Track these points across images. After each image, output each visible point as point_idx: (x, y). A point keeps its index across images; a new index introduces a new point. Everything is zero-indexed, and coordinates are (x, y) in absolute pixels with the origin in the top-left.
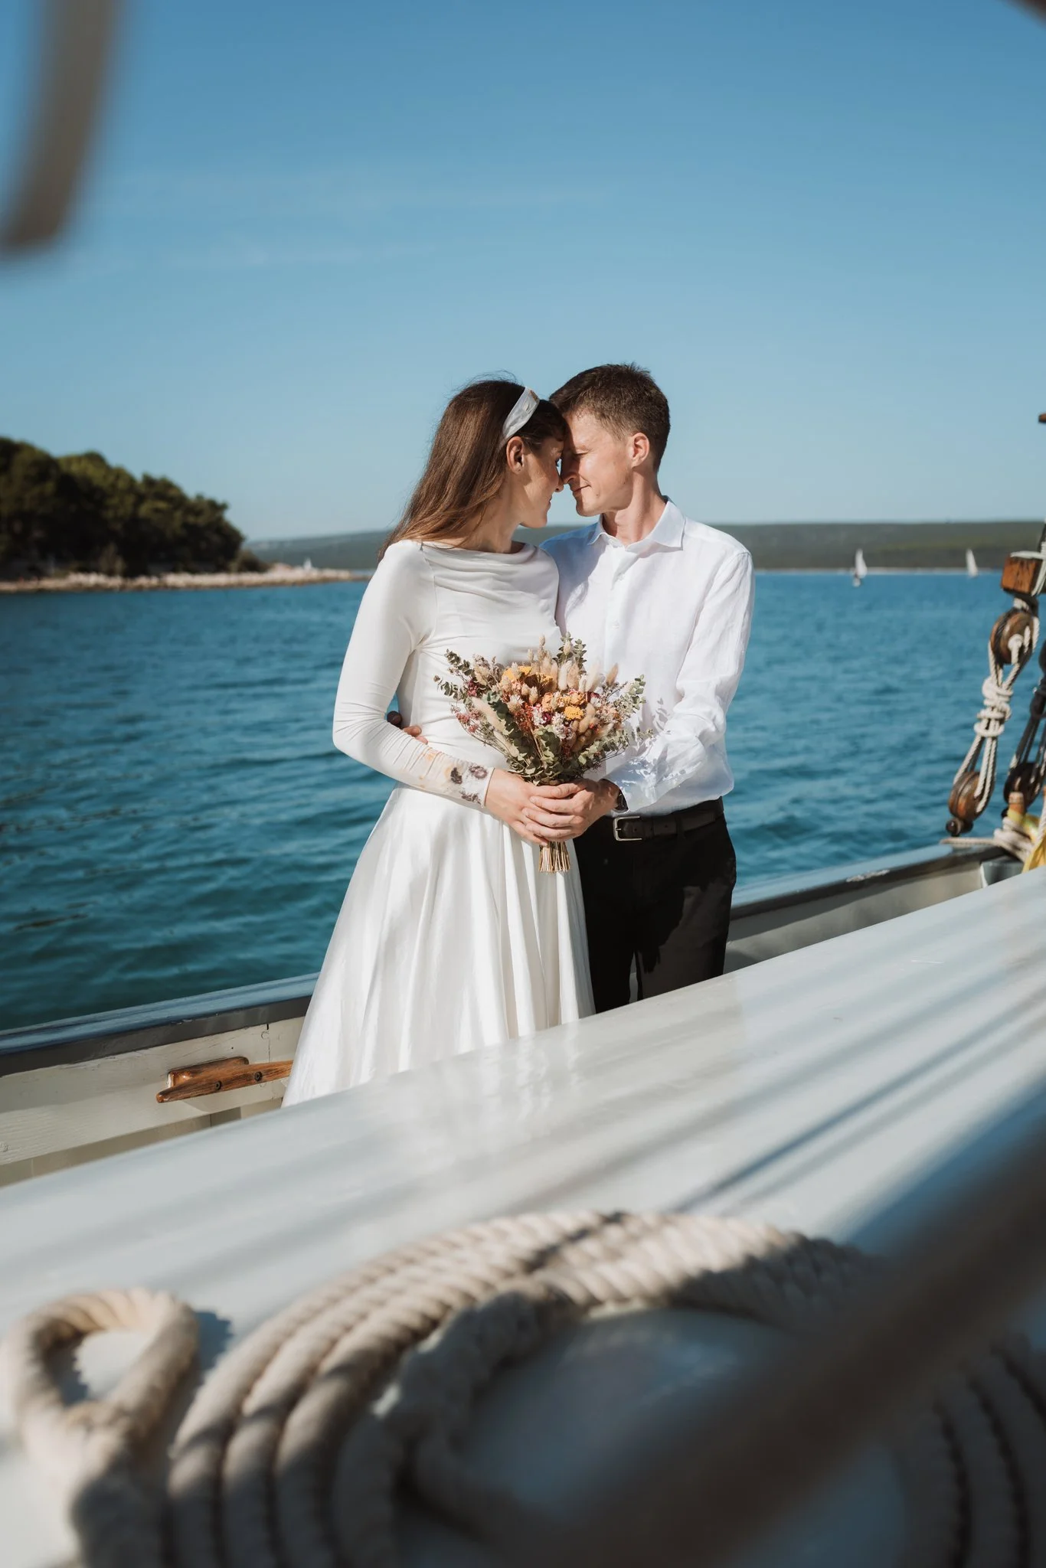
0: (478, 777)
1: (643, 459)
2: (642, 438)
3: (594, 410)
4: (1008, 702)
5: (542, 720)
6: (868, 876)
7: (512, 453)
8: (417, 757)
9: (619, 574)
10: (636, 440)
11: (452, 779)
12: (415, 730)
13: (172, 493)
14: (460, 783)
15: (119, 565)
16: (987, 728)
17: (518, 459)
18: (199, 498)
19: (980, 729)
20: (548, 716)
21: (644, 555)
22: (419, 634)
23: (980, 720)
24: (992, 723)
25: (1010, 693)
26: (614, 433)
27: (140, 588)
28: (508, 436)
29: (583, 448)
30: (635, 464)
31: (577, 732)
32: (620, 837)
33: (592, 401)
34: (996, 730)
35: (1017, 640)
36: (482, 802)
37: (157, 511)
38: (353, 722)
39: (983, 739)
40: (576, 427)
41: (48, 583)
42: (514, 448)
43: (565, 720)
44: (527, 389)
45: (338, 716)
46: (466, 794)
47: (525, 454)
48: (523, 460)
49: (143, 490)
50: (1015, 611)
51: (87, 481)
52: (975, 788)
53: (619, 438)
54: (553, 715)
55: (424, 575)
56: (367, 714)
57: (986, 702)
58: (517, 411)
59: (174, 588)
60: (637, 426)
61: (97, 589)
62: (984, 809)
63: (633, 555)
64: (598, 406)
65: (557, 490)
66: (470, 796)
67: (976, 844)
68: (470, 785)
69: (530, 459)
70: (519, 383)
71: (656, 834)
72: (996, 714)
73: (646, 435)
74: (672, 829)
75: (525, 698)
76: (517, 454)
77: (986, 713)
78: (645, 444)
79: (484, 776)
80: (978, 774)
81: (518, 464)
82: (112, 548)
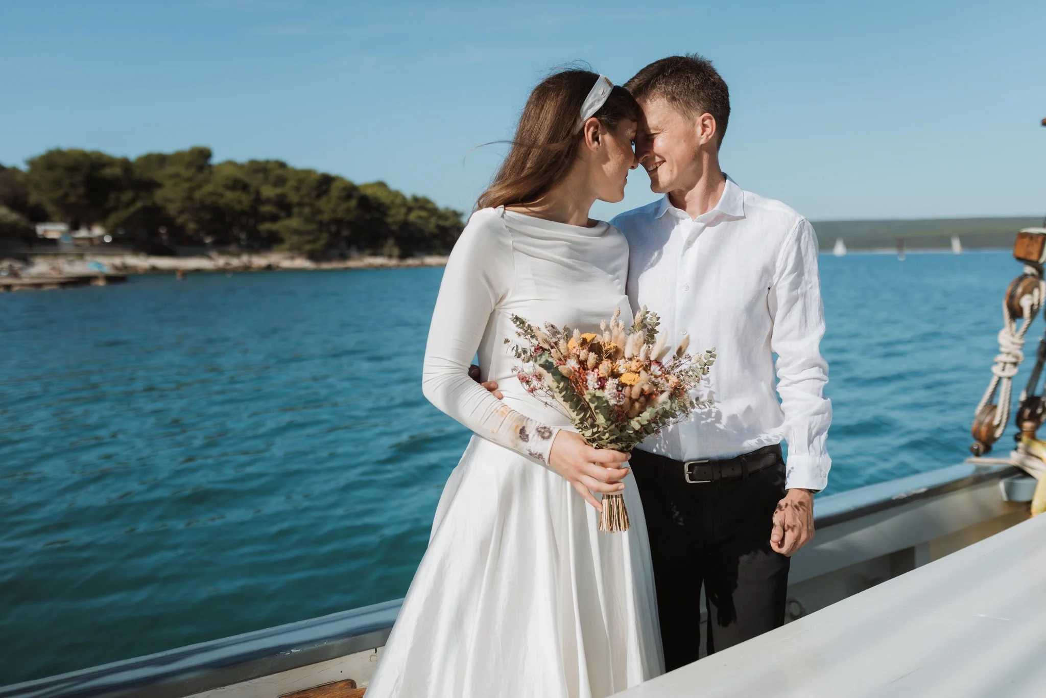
0: (543, 438)
1: (710, 137)
2: (710, 118)
3: (665, 93)
4: (1021, 349)
5: (596, 384)
6: (910, 494)
7: (590, 134)
8: (490, 413)
9: (689, 243)
10: (703, 120)
11: (520, 436)
12: (492, 386)
13: (430, 206)
14: (527, 441)
15: (396, 251)
16: (1003, 370)
17: (595, 139)
18: (447, 209)
19: (997, 370)
20: (602, 382)
21: (710, 224)
22: (498, 294)
23: (996, 363)
24: (1008, 366)
25: (1022, 342)
26: (684, 114)
27: (408, 267)
28: (585, 119)
29: (656, 129)
30: (702, 141)
31: (630, 398)
32: (691, 479)
33: (663, 86)
34: (1011, 371)
35: (1029, 299)
36: (546, 461)
37: (421, 217)
38: (437, 375)
39: (1000, 379)
40: (649, 110)
41: (352, 264)
42: (592, 129)
43: (618, 385)
44: (602, 76)
45: (427, 368)
46: (532, 451)
47: (603, 134)
48: (600, 139)
49: (412, 204)
50: (1025, 276)
51: (376, 199)
52: (993, 418)
53: (689, 119)
54: (607, 380)
55: (503, 240)
56: (452, 368)
57: (1002, 349)
58: (593, 95)
59: (430, 266)
60: (704, 108)
61: (381, 267)
62: (1002, 435)
63: (702, 225)
64: (670, 90)
65: (633, 167)
66: (536, 454)
67: (997, 463)
68: (536, 444)
69: (608, 138)
70: (594, 72)
71: (723, 476)
72: (1011, 359)
73: (713, 116)
74: (738, 471)
75: (583, 363)
76: (594, 134)
77: (1001, 358)
78: (711, 124)
79: (549, 437)
80: (995, 407)
81: (596, 143)
82: (391, 242)
